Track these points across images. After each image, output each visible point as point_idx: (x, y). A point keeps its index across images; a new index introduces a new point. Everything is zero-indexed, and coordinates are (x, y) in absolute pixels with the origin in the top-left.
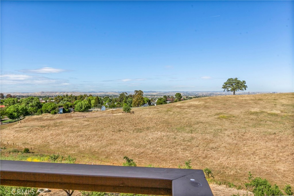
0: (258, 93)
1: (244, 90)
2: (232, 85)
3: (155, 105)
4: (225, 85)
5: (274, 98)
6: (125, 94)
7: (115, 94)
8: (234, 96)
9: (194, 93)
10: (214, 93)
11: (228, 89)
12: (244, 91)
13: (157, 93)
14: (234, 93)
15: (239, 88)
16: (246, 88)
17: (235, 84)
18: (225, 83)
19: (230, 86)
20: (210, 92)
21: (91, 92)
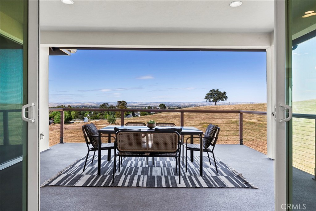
0: (237, 104)
1: (225, 100)
2: (214, 96)
3: (139, 116)
4: (207, 96)
5: (251, 108)
6: (106, 105)
7: (94, 105)
8: (216, 106)
9: (176, 104)
10: (196, 104)
11: (210, 99)
12: (225, 102)
13: (138, 104)
14: (216, 103)
15: (220, 99)
16: (227, 99)
17: (217, 95)
18: (207, 94)
19: (212, 97)
20: (192, 102)
21: (66, 103)
